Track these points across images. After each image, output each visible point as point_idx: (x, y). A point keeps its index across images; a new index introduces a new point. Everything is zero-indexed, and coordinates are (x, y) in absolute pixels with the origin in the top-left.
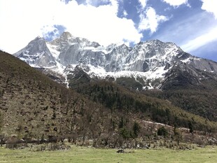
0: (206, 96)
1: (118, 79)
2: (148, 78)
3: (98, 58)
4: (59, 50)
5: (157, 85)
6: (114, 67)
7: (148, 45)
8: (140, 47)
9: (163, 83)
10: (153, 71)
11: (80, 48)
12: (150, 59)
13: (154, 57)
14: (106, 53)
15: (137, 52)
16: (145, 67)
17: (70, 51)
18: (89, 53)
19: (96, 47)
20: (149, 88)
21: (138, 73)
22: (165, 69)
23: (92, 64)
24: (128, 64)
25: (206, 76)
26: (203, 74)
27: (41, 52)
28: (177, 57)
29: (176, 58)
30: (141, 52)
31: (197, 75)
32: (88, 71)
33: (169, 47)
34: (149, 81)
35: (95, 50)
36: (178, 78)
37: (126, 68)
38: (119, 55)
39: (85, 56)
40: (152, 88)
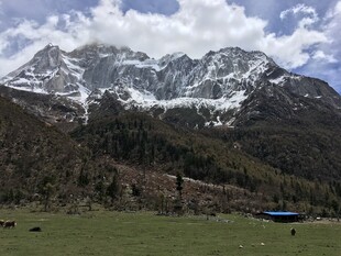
0: (296, 135)
1: (169, 110)
2: (218, 108)
3: (145, 78)
4: (83, 66)
5: (228, 120)
6: (169, 91)
7: (223, 56)
8: (211, 59)
9: (237, 116)
10: (228, 97)
11: (116, 62)
12: (224, 78)
13: (231, 75)
14: (158, 69)
15: (205, 67)
16: (216, 92)
17: (100, 67)
18: (130, 70)
19: (142, 60)
20: (216, 124)
21: (204, 100)
22: (245, 95)
23: (135, 88)
24: (190, 87)
25: (306, 104)
26: (301, 101)
27: (53, 69)
28: (265, 74)
29: (264, 76)
30: (212, 67)
31: (291, 103)
32: (125, 99)
33: (256, 59)
34: (218, 113)
35: (140, 65)
36: (260, 108)
37: (187, 93)
38: (177, 73)
39: (124, 75)
40: (220, 123)
